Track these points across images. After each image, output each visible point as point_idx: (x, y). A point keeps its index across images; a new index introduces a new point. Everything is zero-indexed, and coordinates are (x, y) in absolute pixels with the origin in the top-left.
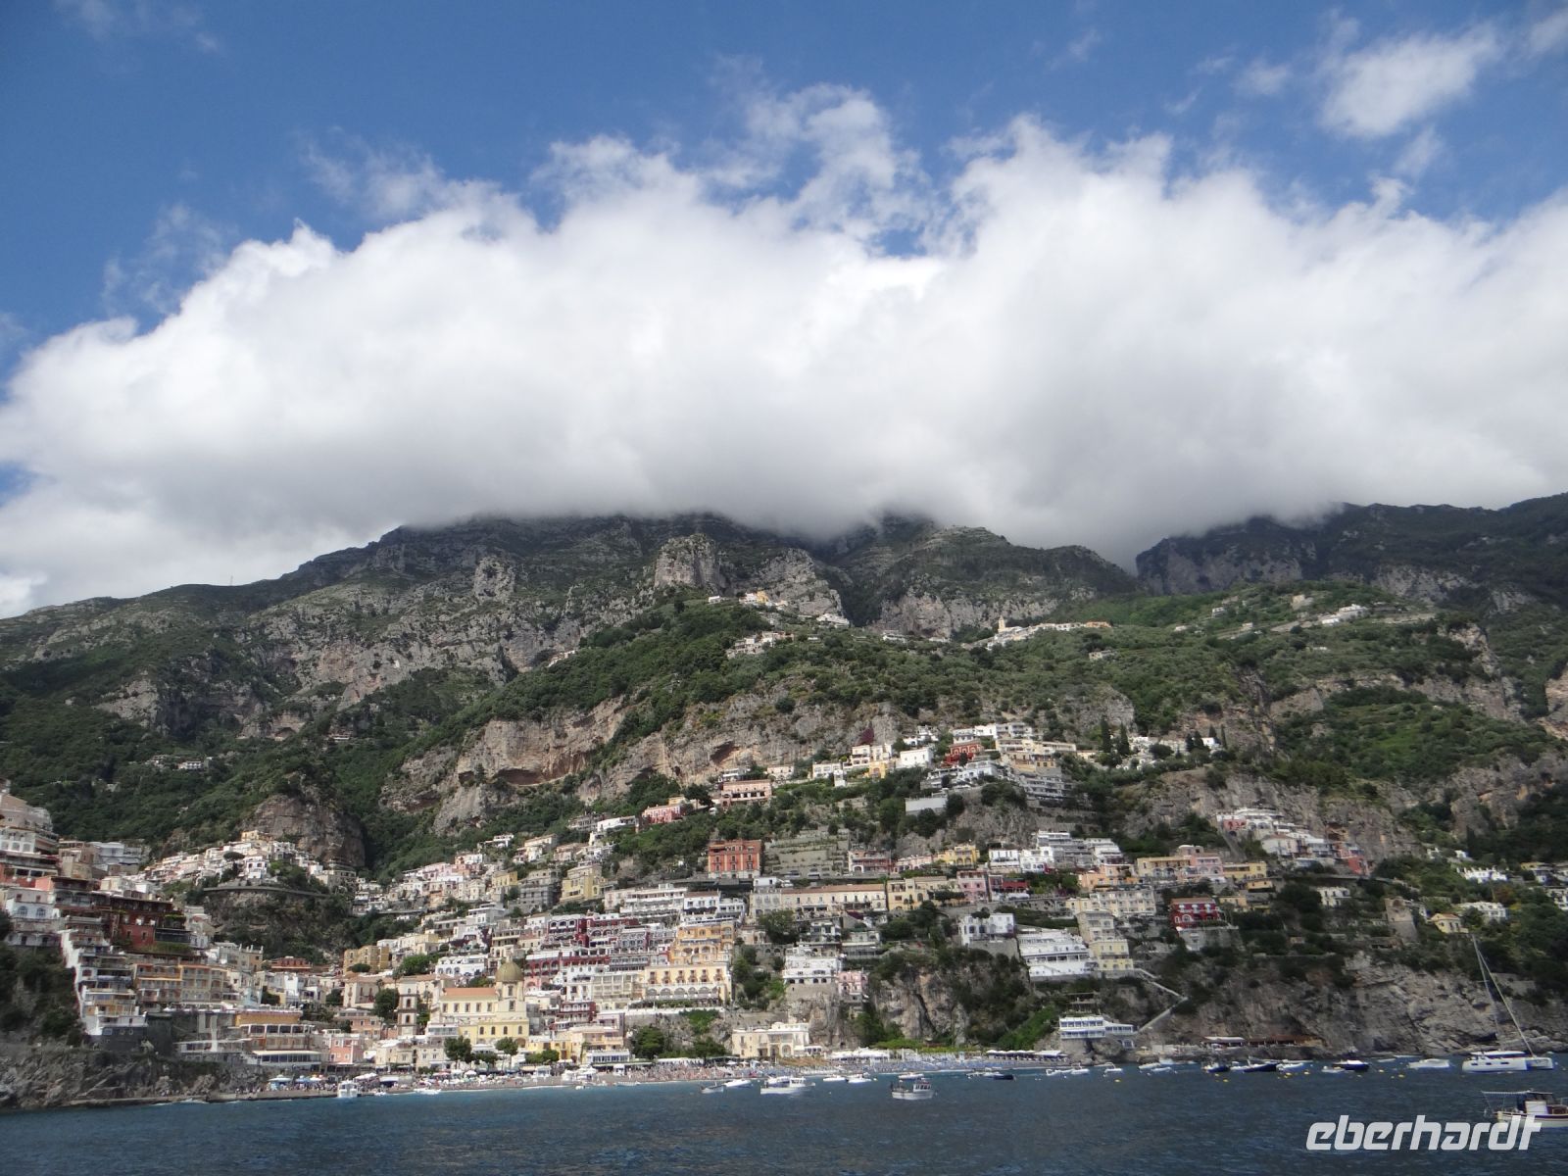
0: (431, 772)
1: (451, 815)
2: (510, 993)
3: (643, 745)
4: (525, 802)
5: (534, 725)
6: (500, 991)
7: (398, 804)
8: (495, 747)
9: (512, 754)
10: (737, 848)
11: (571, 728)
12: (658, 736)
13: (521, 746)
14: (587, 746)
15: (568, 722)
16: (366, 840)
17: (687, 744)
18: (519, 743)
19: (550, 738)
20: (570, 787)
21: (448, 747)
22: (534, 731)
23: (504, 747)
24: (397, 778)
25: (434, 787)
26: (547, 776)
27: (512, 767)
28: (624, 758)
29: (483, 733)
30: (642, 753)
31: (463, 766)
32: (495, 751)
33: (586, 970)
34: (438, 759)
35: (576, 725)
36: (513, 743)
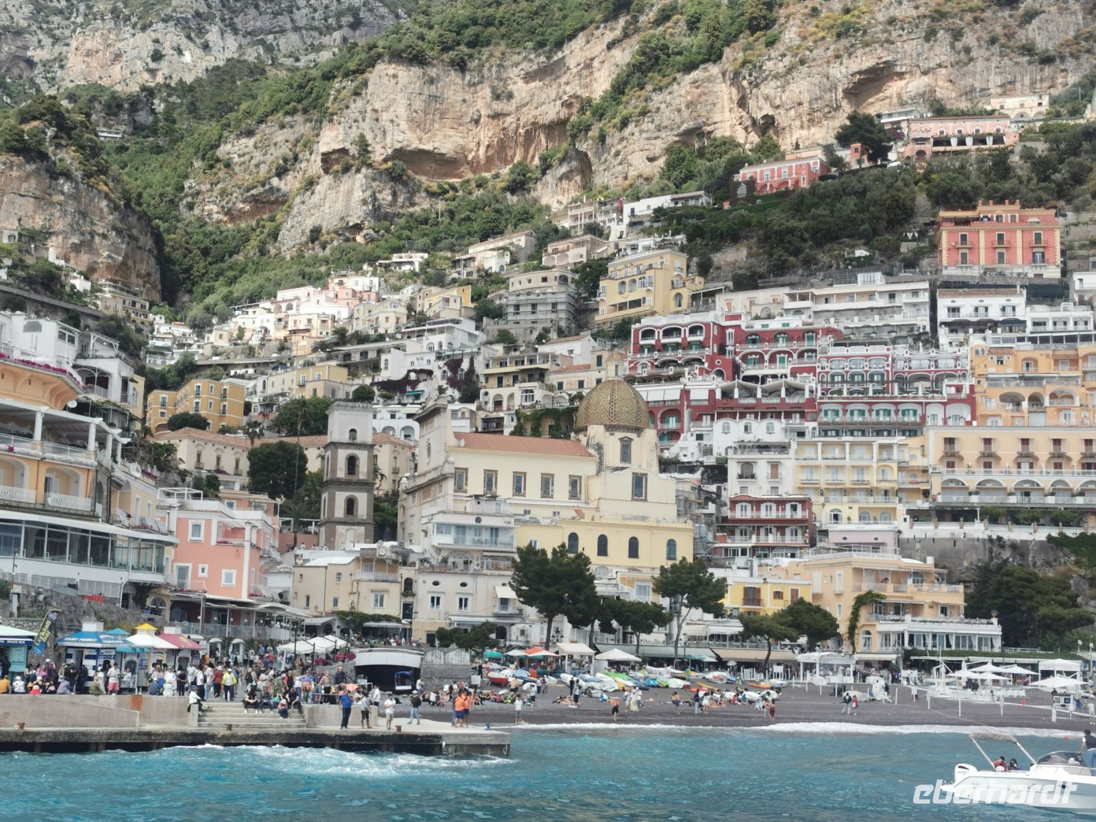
0: (269, 158)
1: (309, 223)
2: (626, 455)
3: (684, 88)
4: (441, 206)
5: (454, 75)
6: (599, 448)
7: (212, 210)
8: (387, 108)
9: (416, 124)
10: (1007, 217)
11: (521, 83)
12: (714, 69)
13: (432, 110)
14: (552, 112)
15: (513, 73)
16: (164, 261)
17: (790, 70)
18: (427, 103)
19: (482, 101)
20: (519, 185)
21: (299, 118)
22: (453, 86)
23: (401, 110)
24: (211, 167)
25: (275, 181)
26: (474, 166)
27: (415, 145)
28: (644, 113)
29: (365, 84)
30: (681, 102)
31: (331, 138)
32: (385, 117)
33: (760, 430)
34: (280, 136)
35: (529, 77)
36: (418, 104)
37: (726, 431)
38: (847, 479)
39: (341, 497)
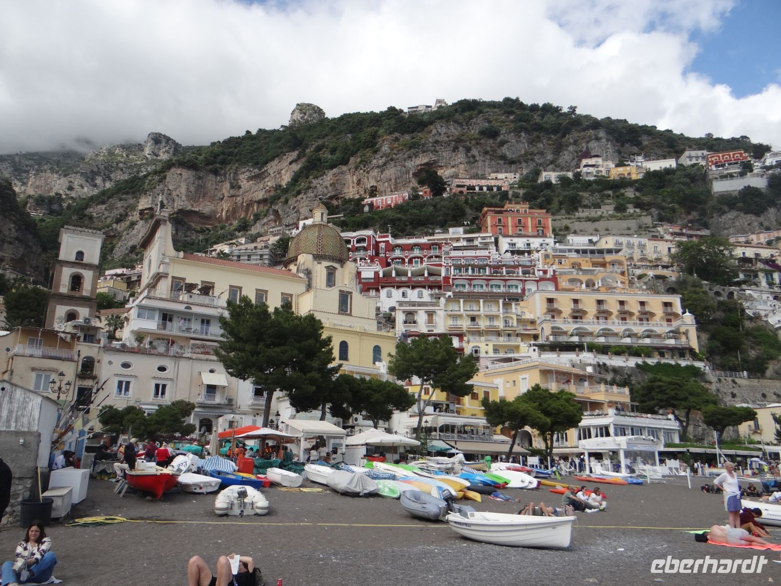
0: (112, 215)
1: (130, 244)
3: (329, 177)
4: (201, 237)
5: (211, 177)
6: (308, 273)
8: (175, 189)
9: (189, 198)
10: (522, 211)
11: (245, 181)
12: (344, 168)
13: (199, 192)
14: (260, 195)
15: (242, 177)
17: (385, 164)
18: (196, 190)
19: (225, 189)
20: (242, 228)
21: (130, 196)
22: (211, 181)
23: (183, 190)
24: (81, 219)
25: (114, 226)
26: (220, 220)
27: (189, 208)
28: (309, 188)
29: (165, 178)
30: (328, 183)
31: (145, 203)
32: (174, 193)
34: (119, 204)
35: (250, 179)
36: (192, 189)
37: (389, 296)
38: (483, 324)
39: (61, 310)
